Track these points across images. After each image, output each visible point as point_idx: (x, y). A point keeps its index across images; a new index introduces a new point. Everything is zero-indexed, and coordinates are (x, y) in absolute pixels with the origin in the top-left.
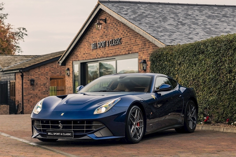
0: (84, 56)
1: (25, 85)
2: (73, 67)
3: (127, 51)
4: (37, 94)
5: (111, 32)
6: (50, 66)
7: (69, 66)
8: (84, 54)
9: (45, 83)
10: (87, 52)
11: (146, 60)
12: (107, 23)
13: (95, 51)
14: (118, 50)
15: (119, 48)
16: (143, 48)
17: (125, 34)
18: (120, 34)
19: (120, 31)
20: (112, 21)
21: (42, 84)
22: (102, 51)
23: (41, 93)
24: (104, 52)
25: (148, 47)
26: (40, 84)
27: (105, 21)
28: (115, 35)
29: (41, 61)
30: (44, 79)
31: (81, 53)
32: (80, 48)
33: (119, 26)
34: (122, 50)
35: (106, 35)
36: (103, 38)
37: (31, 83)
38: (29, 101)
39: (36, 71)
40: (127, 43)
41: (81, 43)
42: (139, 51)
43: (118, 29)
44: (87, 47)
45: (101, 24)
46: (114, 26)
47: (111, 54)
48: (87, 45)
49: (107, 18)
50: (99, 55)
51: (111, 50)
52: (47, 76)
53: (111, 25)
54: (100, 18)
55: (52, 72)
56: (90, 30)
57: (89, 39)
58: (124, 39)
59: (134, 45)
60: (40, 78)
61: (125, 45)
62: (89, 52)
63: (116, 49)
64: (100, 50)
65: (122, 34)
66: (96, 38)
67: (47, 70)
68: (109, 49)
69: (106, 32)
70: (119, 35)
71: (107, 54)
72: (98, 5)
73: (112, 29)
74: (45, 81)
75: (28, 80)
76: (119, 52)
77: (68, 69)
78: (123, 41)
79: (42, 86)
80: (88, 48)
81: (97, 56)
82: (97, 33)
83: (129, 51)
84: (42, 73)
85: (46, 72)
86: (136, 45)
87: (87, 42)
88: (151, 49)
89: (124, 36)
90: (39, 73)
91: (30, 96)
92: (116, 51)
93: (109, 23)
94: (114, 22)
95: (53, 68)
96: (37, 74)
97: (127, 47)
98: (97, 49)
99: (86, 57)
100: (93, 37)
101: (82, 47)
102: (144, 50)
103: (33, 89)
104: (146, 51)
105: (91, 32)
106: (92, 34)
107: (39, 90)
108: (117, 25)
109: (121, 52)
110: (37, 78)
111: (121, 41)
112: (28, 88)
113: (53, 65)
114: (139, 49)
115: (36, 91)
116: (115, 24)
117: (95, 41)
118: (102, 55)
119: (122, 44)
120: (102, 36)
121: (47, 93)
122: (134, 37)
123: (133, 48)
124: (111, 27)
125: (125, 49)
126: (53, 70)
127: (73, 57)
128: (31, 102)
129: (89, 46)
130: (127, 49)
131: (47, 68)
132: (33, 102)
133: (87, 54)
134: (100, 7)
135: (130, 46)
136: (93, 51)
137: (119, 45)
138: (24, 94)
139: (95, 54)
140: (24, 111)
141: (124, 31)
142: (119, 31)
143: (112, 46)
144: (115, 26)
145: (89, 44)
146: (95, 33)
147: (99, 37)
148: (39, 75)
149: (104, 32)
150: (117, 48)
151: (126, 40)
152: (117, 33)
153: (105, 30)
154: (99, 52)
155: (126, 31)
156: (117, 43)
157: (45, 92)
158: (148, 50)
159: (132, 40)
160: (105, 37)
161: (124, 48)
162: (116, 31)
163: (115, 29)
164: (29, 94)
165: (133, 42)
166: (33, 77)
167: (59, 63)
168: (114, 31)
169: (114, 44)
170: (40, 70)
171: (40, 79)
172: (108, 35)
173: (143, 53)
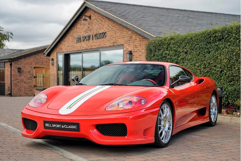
0: (68, 48)
1: (13, 72)
2: (57, 58)
3: (112, 43)
4: (23, 80)
5: (95, 27)
6: (34, 57)
7: (54, 56)
8: (68, 46)
9: (30, 70)
10: (71, 45)
11: (133, 51)
12: (91, 20)
13: (78, 44)
14: (103, 43)
15: (103, 41)
16: (129, 40)
17: (110, 29)
18: (105, 28)
19: (105, 26)
20: (97, 17)
21: (27, 71)
22: (86, 44)
23: (27, 79)
24: (88, 45)
25: (135, 40)
26: (26, 71)
27: (90, 17)
28: (100, 30)
29: (27, 53)
30: (29, 67)
31: (65, 45)
32: (64, 41)
33: (103, 22)
34: (107, 42)
35: (90, 30)
36: (87, 33)
37: (18, 70)
38: (16, 85)
39: (23, 61)
40: (112, 36)
41: (65, 37)
42: (125, 43)
43: (103, 24)
44: (71, 40)
45: (86, 20)
46: (98, 22)
47: (95, 46)
48: (71, 39)
49: (92, 15)
50: (83, 47)
51: (95, 42)
52: (31, 65)
53: (95, 21)
54: (85, 15)
55: (36, 63)
56: (74, 26)
57: (73, 34)
58: (109, 33)
59: (119, 38)
60: (26, 66)
61: (110, 38)
62: (73, 45)
63: (100, 42)
64: (84, 42)
65: (107, 28)
66: (80, 32)
67: (32, 60)
68: (93, 42)
69: (90, 27)
70: (103, 29)
71: (91, 46)
72: (84, 3)
73: (97, 24)
74: (30, 69)
75: (16, 68)
76: (103, 44)
77: (53, 60)
78: (108, 34)
79: (27, 73)
80: (72, 42)
81: (80, 48)
82: (81, 29)
83: (114, 43)
84: (27, 63)
85: (31, 62)
86: (121, 38)
87: (71, 37)
88: (138, 41)
89: (109, 30)
90: (25, 62)
91: (17, 81)
92: (100, 43)
93: (94, 20)
94: (99, 18)
95: (36, 59)
96: (23, 63)
97: (112, 40)
98: (80, 43)
99: (70, 49)
100: (77, 32)
101: (66, 41)
102: (130, 42)
103: (20, 76)
104: (132, 43)
105: (75, 28)
106: (77, 29)
107: (25, 77)
108: (102, 21)
109: (105, 44)
110: (23, 66)
111: (106, 34)
112: (15, 74)
113: (36, 57)
114: (125, 41)
115: (23, 77)
116: (100, 20)
117: (79, 36)
118: (86, 47)
119: (107, 38)
120: (86, 31)
121: (31, 79)
122: (119, 31)
123: (118, 40)
124: (95, 22)
125: (110, 42)
126: (36, 60)
127: (57, 50)
128: (18, 86)
129: (73, 40)
130: (112, 41)
131: (32, 58)
132: (19, 86)
133: (71, 46)
134: (85, 5)
135: (115, 39)
136: (77, 44)
137: (103, 38)
138: (12, 80)
139: (79, 46)
140: (12, 93)
141: (109, 26)
142: (103, 25)
143: (97, 39)
144: (100, 21)
145: (73, 38)
146: (79, 28)
147: (83, 32)
148: (25, 64)
149: (89, 27)
150: (102, 41)
151: (111, 33)
152: (102, 28)
153: (89, 25)
154: (83, 44)
155: (112, 25)
156: (101, 36)
157: (29, 78)
158: (134, 42)
159: (118, 33)
160: (89, 31)
161: (108, 40)
162: (100, 26)
163: (100, 25)
164: (17, 79)
165: (118, 35)
166: (20, 66)
167: (44, 54)
168: (99, 26)
169: (98, 37)
170: (26, 60)
171: (26, 68)
172: (92, 30)
173: (129, 45)
